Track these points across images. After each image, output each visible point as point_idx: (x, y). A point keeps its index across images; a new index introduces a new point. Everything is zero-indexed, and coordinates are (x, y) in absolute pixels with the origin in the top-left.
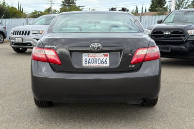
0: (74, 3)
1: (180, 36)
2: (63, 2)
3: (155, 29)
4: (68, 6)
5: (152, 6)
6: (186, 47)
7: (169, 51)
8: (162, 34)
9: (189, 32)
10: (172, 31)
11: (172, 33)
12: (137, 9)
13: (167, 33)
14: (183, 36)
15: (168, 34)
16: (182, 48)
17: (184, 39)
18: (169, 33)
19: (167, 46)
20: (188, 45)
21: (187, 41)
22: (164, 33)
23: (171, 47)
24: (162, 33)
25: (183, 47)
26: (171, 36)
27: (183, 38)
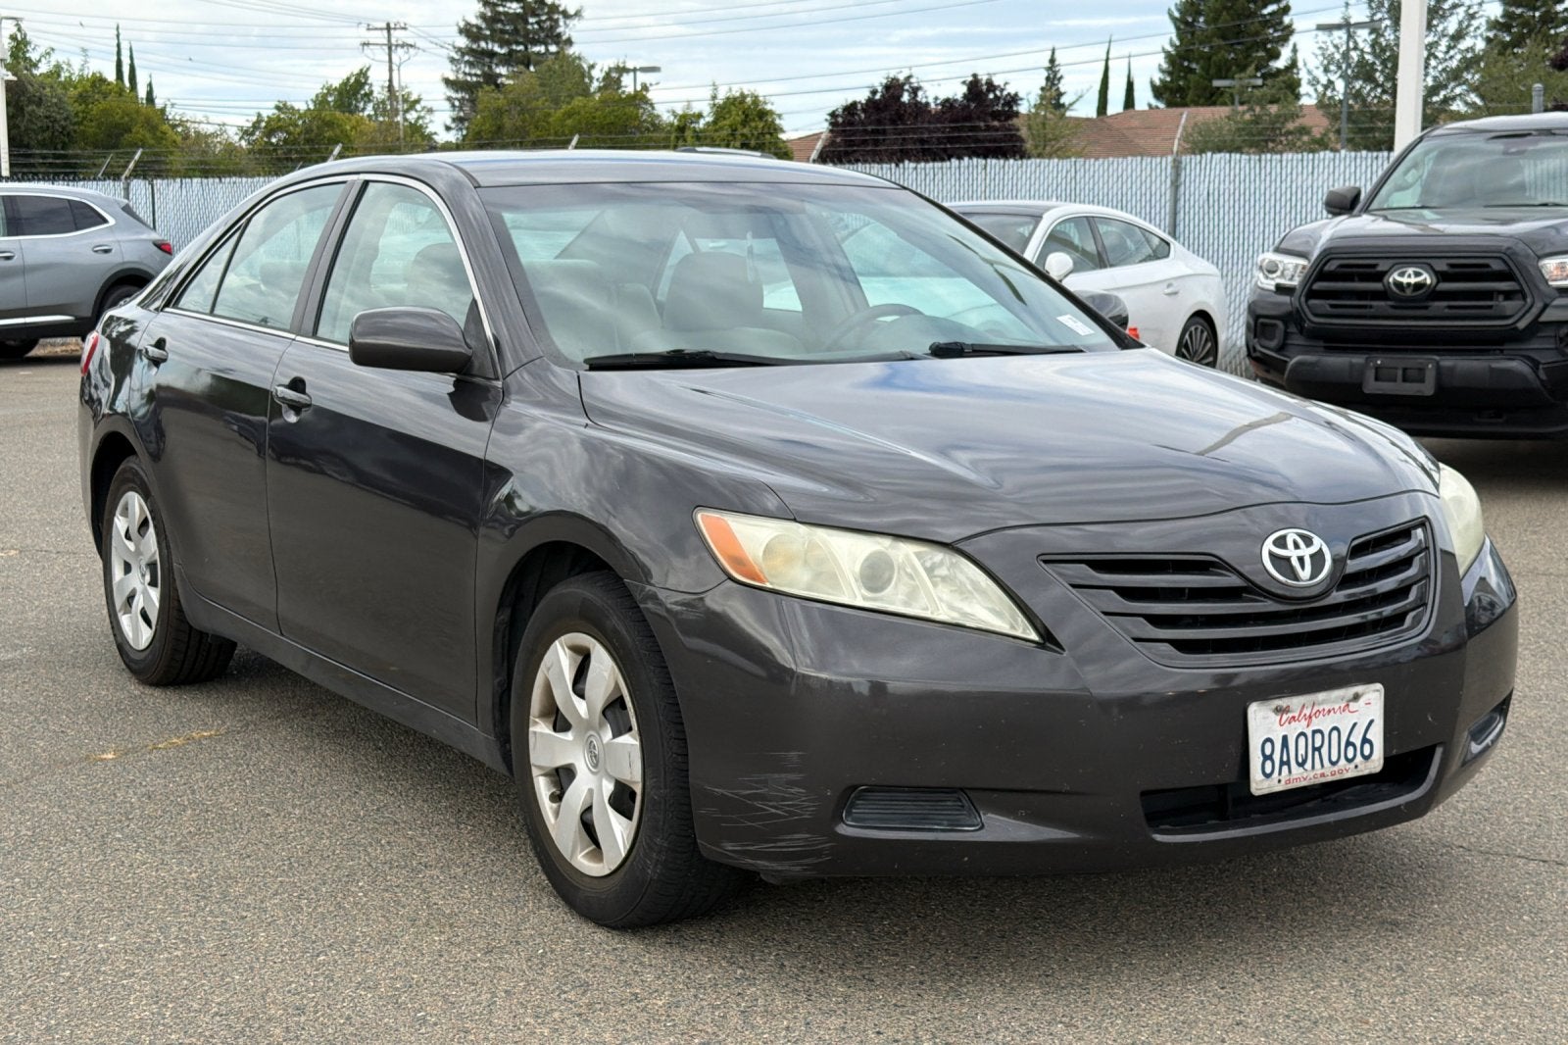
0: (557, 39)
1: (1489, 295)
2: (467, 31)
3: (1328, 254)
4: (508, 60)
5: (1177, 61)
6: (1535, 365)
7: (1427, 388)
8: (1377, 286)
9: (1550, 265)
10: (1442, 266)
11: (1442, 276)
12: (1053, 79)
13: (1409, 276)
14: (1508, 295)
15: (1418, 286)
16: (1508, 371)
17: (1517, 314)
18: (1426, 278)
19: (1413, 360)
20: (1544, 350)
21: (1536, 326)
22: (1395, 277)
23: (1438, 369)
24: (1380, 276)
25: (1516, 365)
26: (1434, 295)
27: (1510, 306)
